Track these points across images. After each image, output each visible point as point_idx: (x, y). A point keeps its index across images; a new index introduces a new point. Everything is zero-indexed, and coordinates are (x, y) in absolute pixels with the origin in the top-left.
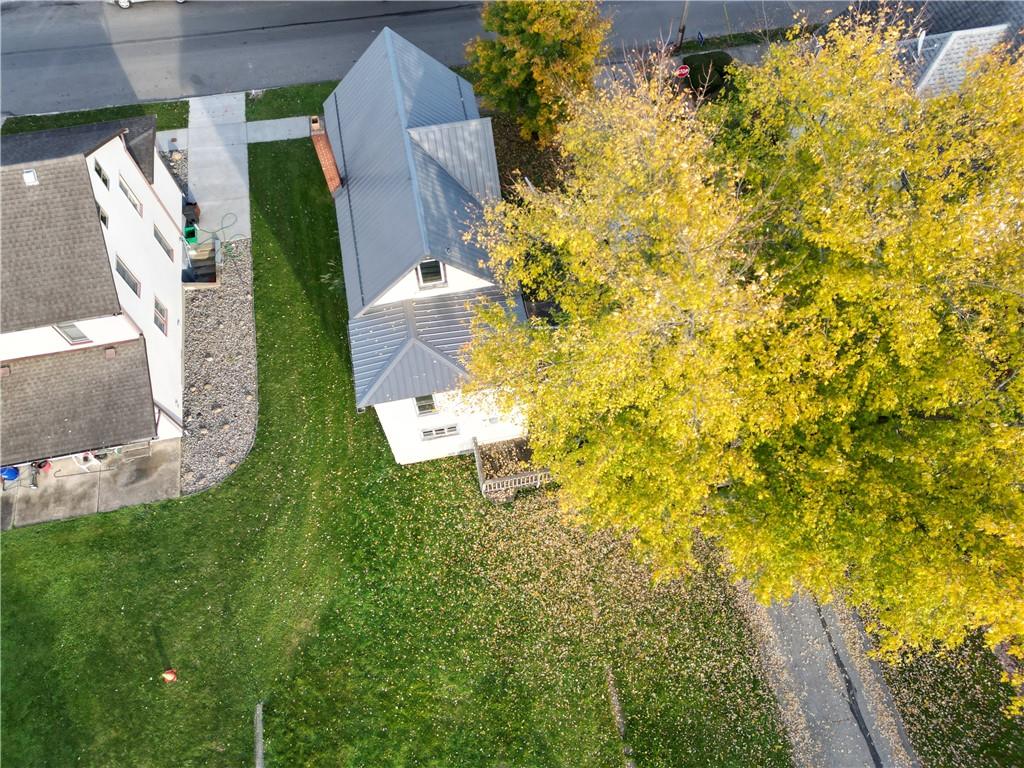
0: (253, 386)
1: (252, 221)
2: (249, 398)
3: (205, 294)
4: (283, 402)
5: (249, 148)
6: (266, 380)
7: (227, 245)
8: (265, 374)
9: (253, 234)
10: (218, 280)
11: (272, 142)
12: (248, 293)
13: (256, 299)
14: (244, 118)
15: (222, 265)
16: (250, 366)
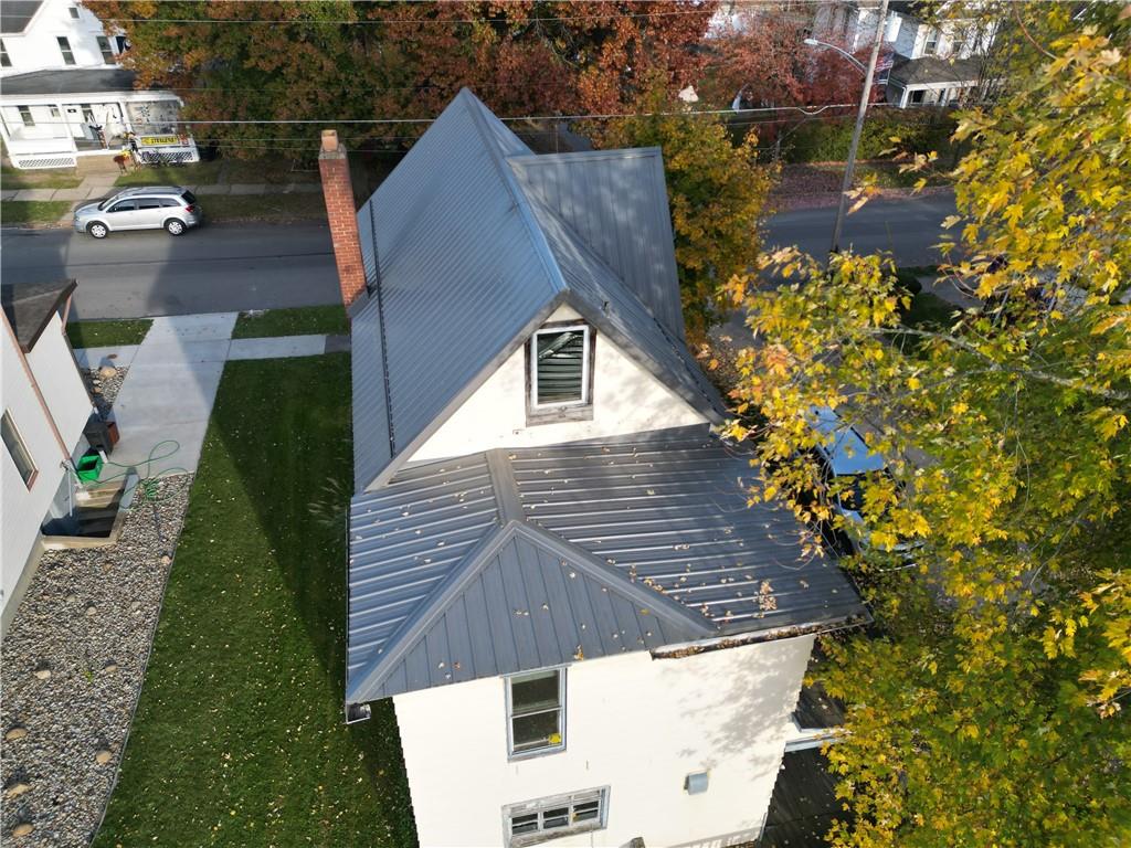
0: (120, 731)
1: (204, 451)
2: (104, 757)
3: (79, 556)
4: (179, 767)
5: (225, 366)
6: (152, 718)
7: (149, 485)
8: (154, 703)
9: (200, 466)
10: (113, 535)
11: (264, 360)
12: (165, 554)
13: (177, 563)
14: (230, 336)
15: (130, 511)
16: (127, 687)
